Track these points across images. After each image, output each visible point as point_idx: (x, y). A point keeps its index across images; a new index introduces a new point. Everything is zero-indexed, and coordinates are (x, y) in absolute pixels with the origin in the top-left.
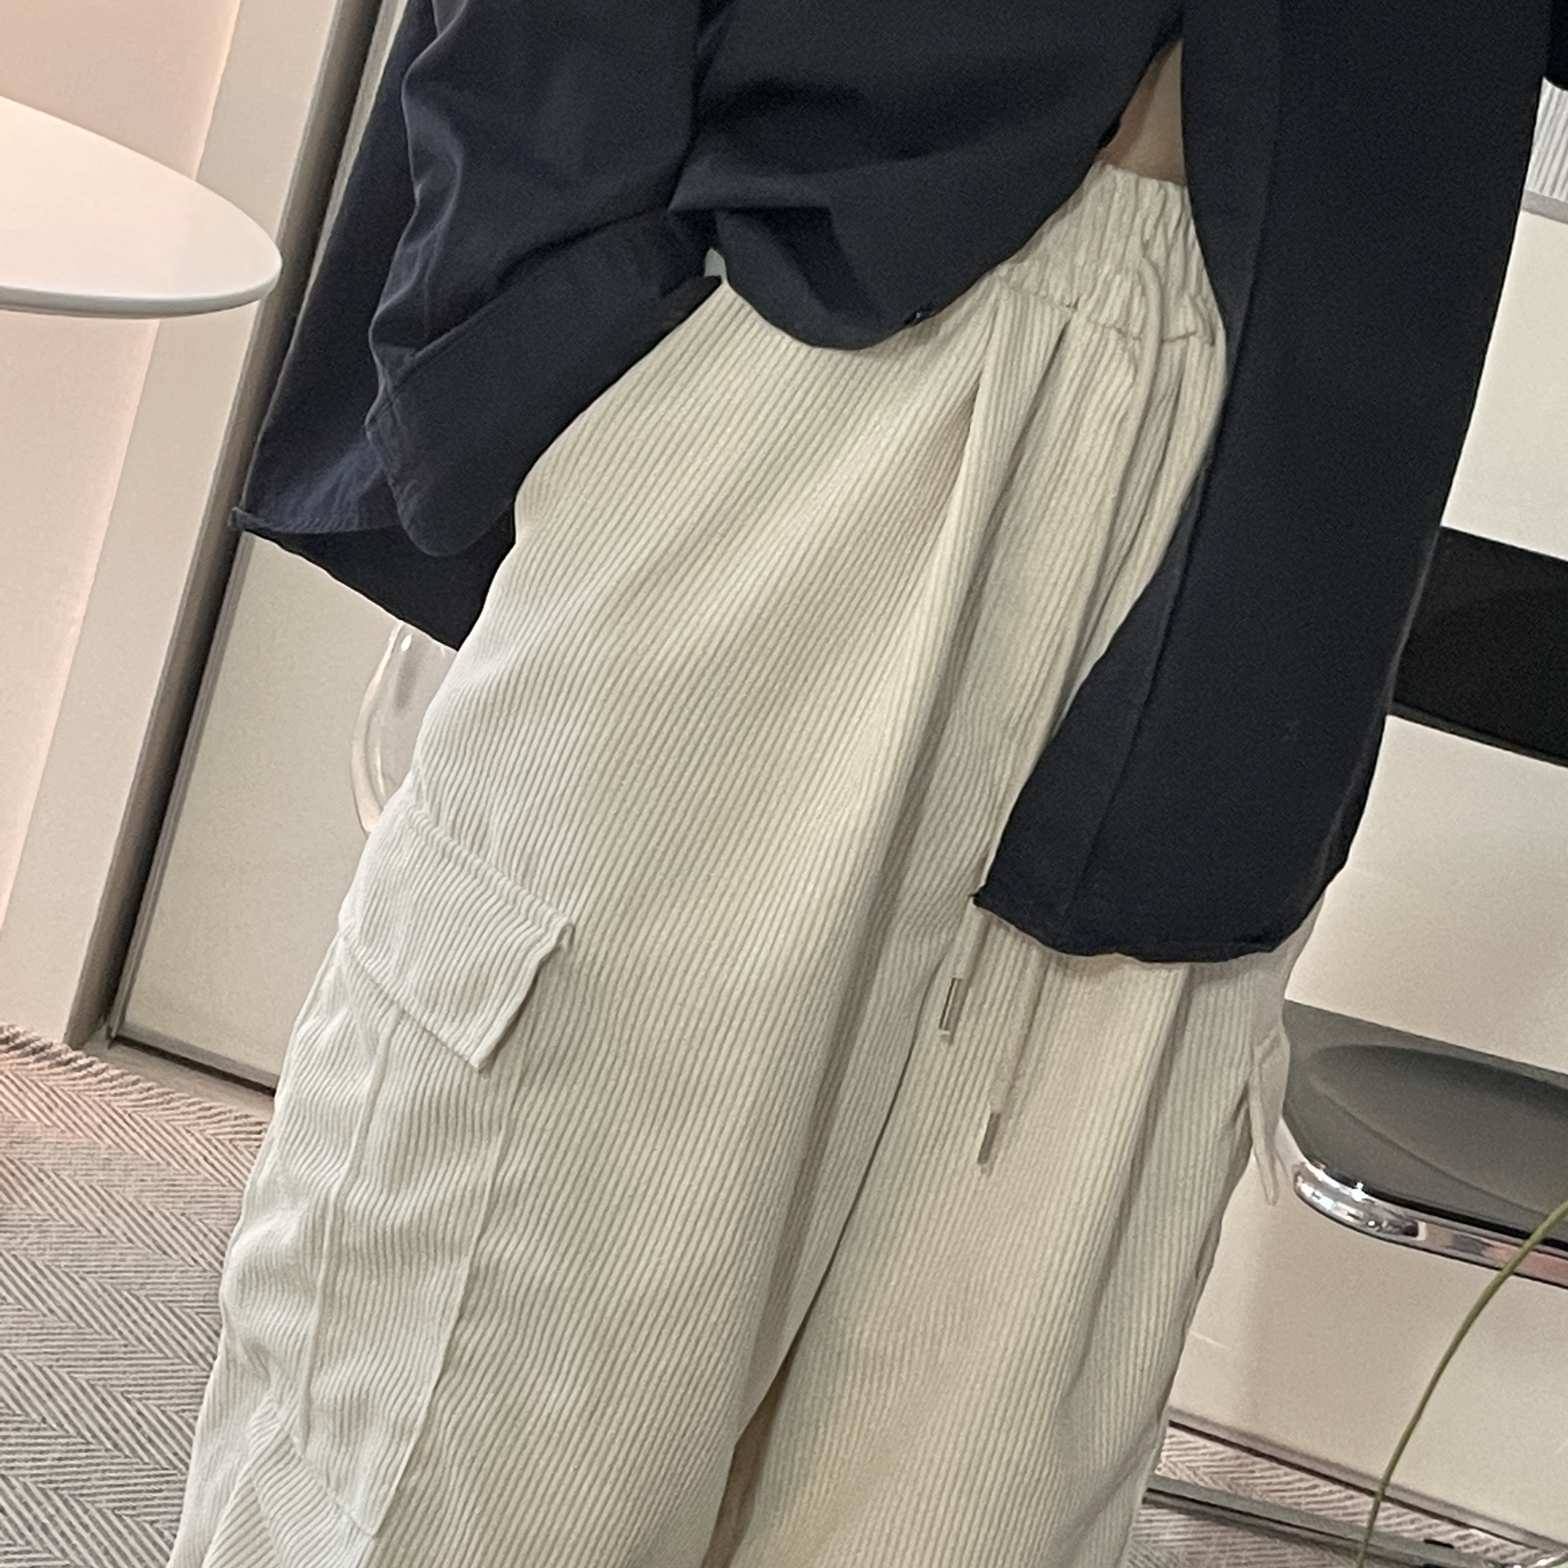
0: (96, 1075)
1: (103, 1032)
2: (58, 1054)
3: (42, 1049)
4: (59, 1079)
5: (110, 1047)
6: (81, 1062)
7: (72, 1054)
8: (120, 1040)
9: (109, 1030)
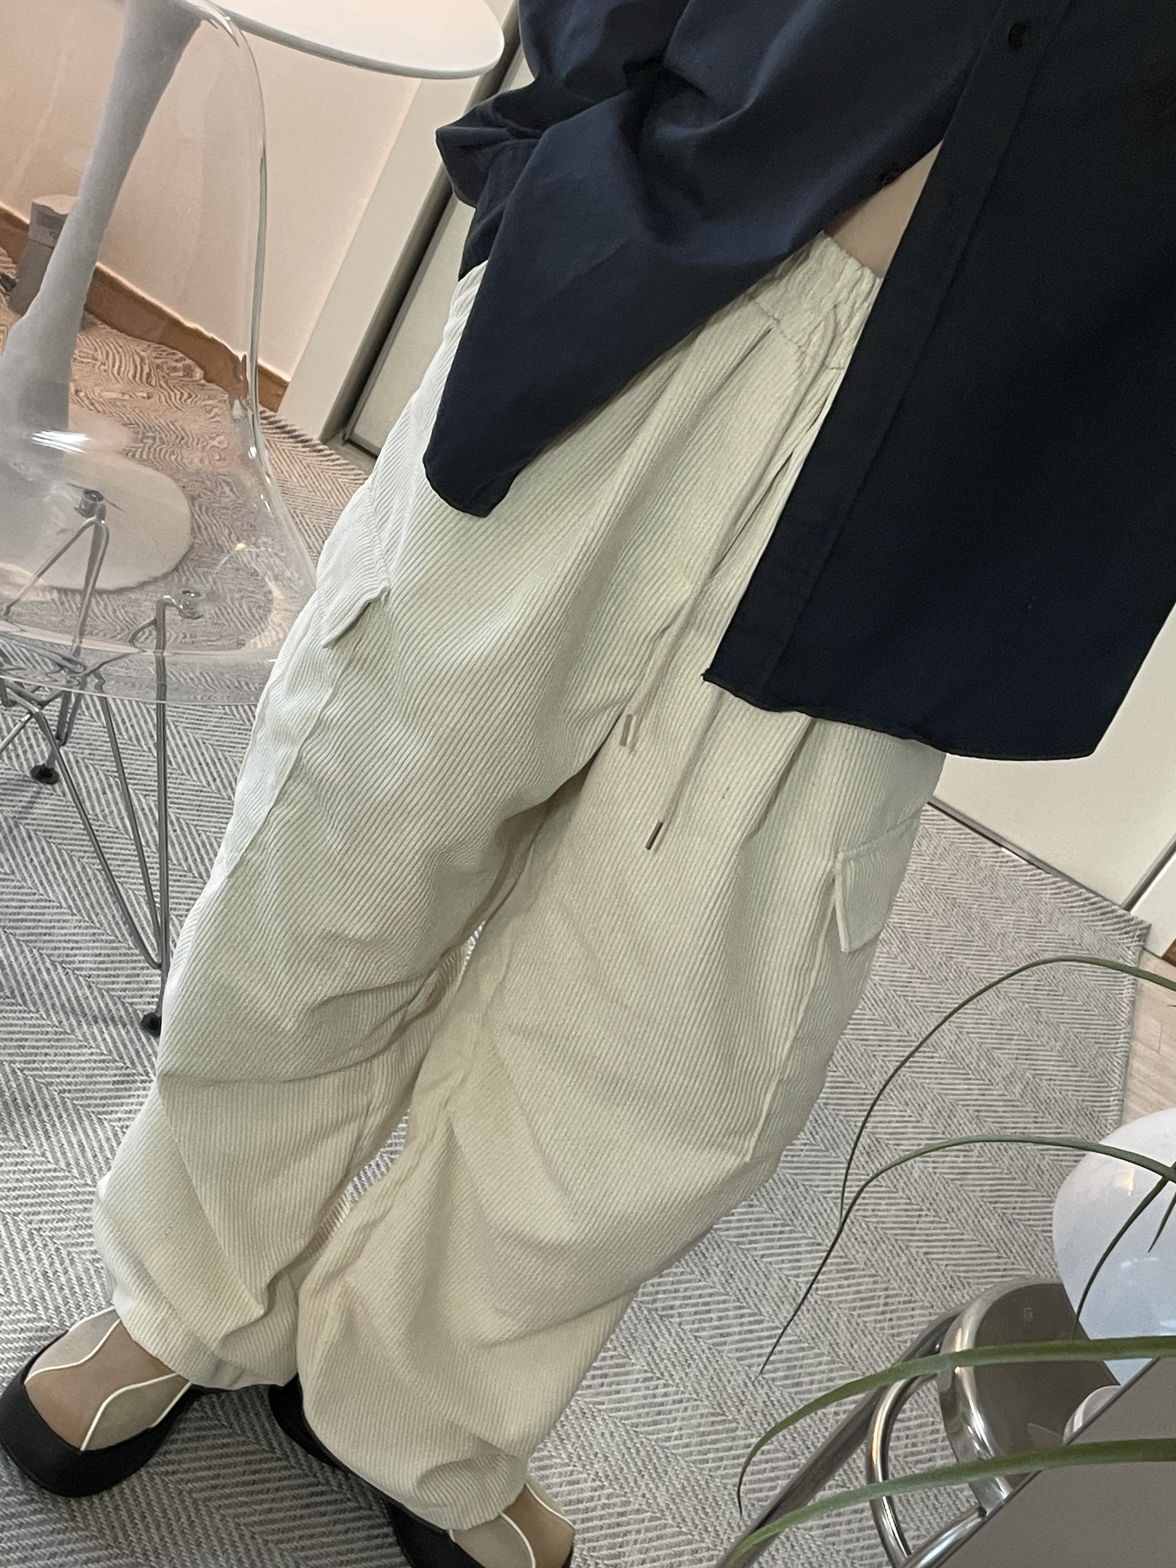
0: (333, 461)
1: (341, 435)
2: (315, 446)
3: (307, 441)
4: (312, 459)
5: (344, 444)
6: (326, 452)
7: (321, 447)
8: (351, 442)
9: (344, 436)
